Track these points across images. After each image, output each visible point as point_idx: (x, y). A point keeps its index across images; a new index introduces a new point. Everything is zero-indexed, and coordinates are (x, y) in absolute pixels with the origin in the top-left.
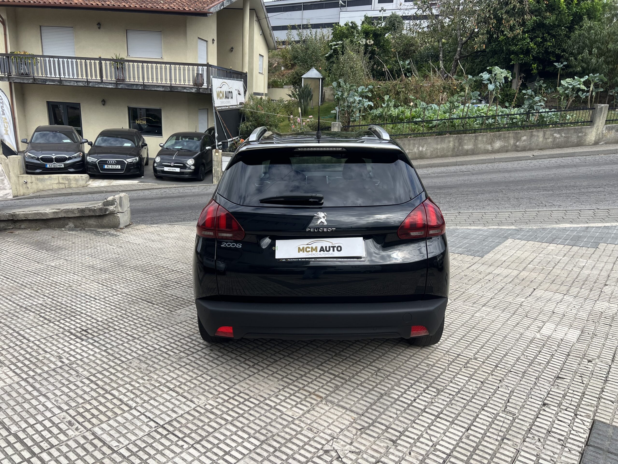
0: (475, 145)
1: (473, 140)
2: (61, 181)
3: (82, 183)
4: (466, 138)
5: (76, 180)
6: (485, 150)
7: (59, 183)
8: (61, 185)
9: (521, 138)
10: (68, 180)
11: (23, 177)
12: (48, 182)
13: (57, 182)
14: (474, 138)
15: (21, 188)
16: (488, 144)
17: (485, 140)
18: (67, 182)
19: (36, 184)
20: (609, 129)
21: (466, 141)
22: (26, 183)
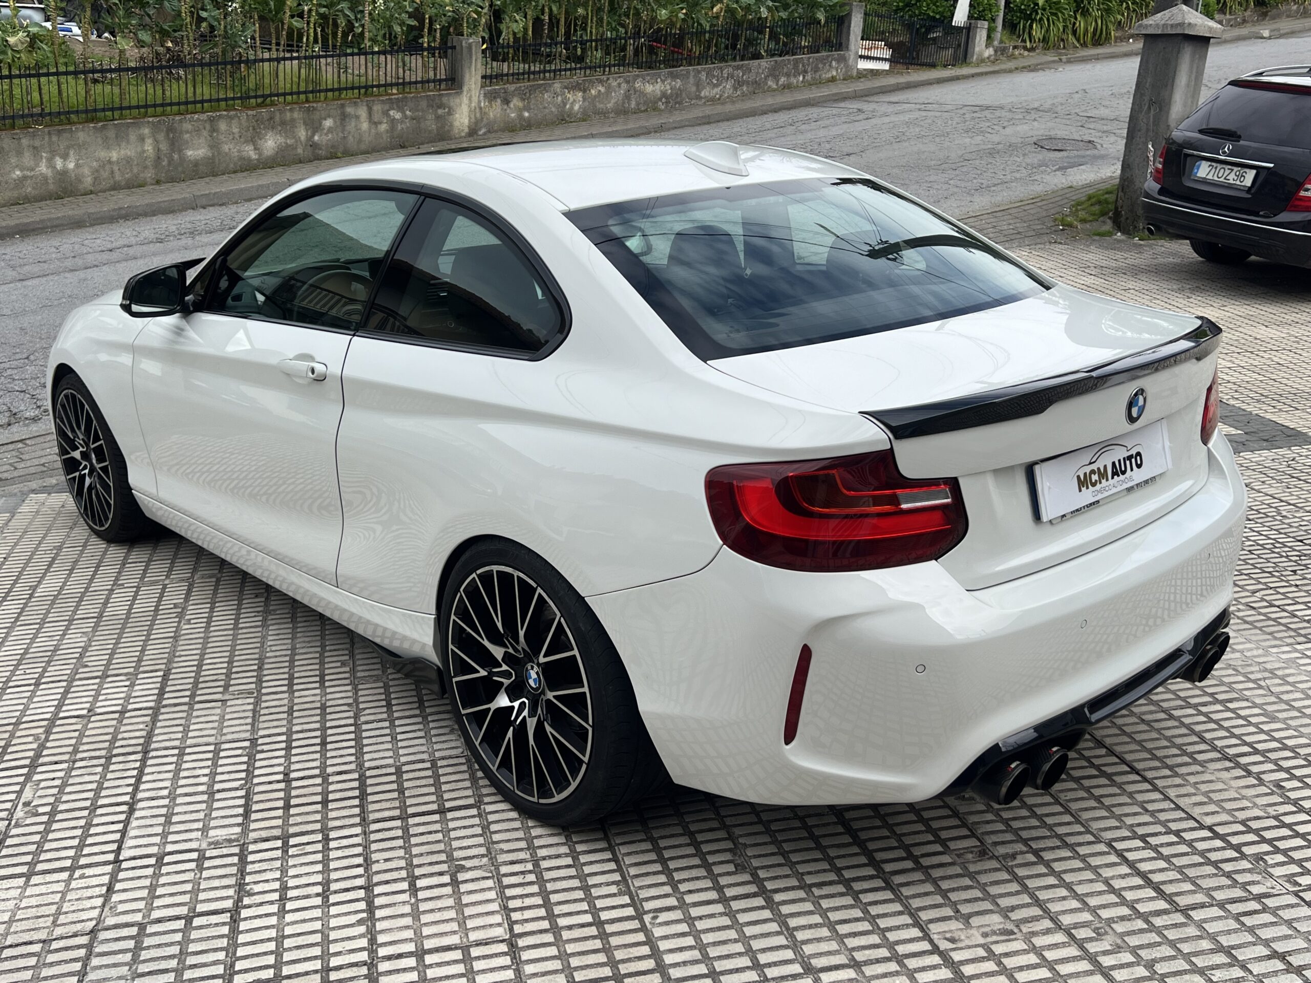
0: (214, 146)
1: (205, 133)
4: (187, 126)
6: (241, 158)
9: (320, 124)
14: (208, 126)
16: (246, 142)
17: (236, 130)
20: (491, 97)
21: (187, 136)
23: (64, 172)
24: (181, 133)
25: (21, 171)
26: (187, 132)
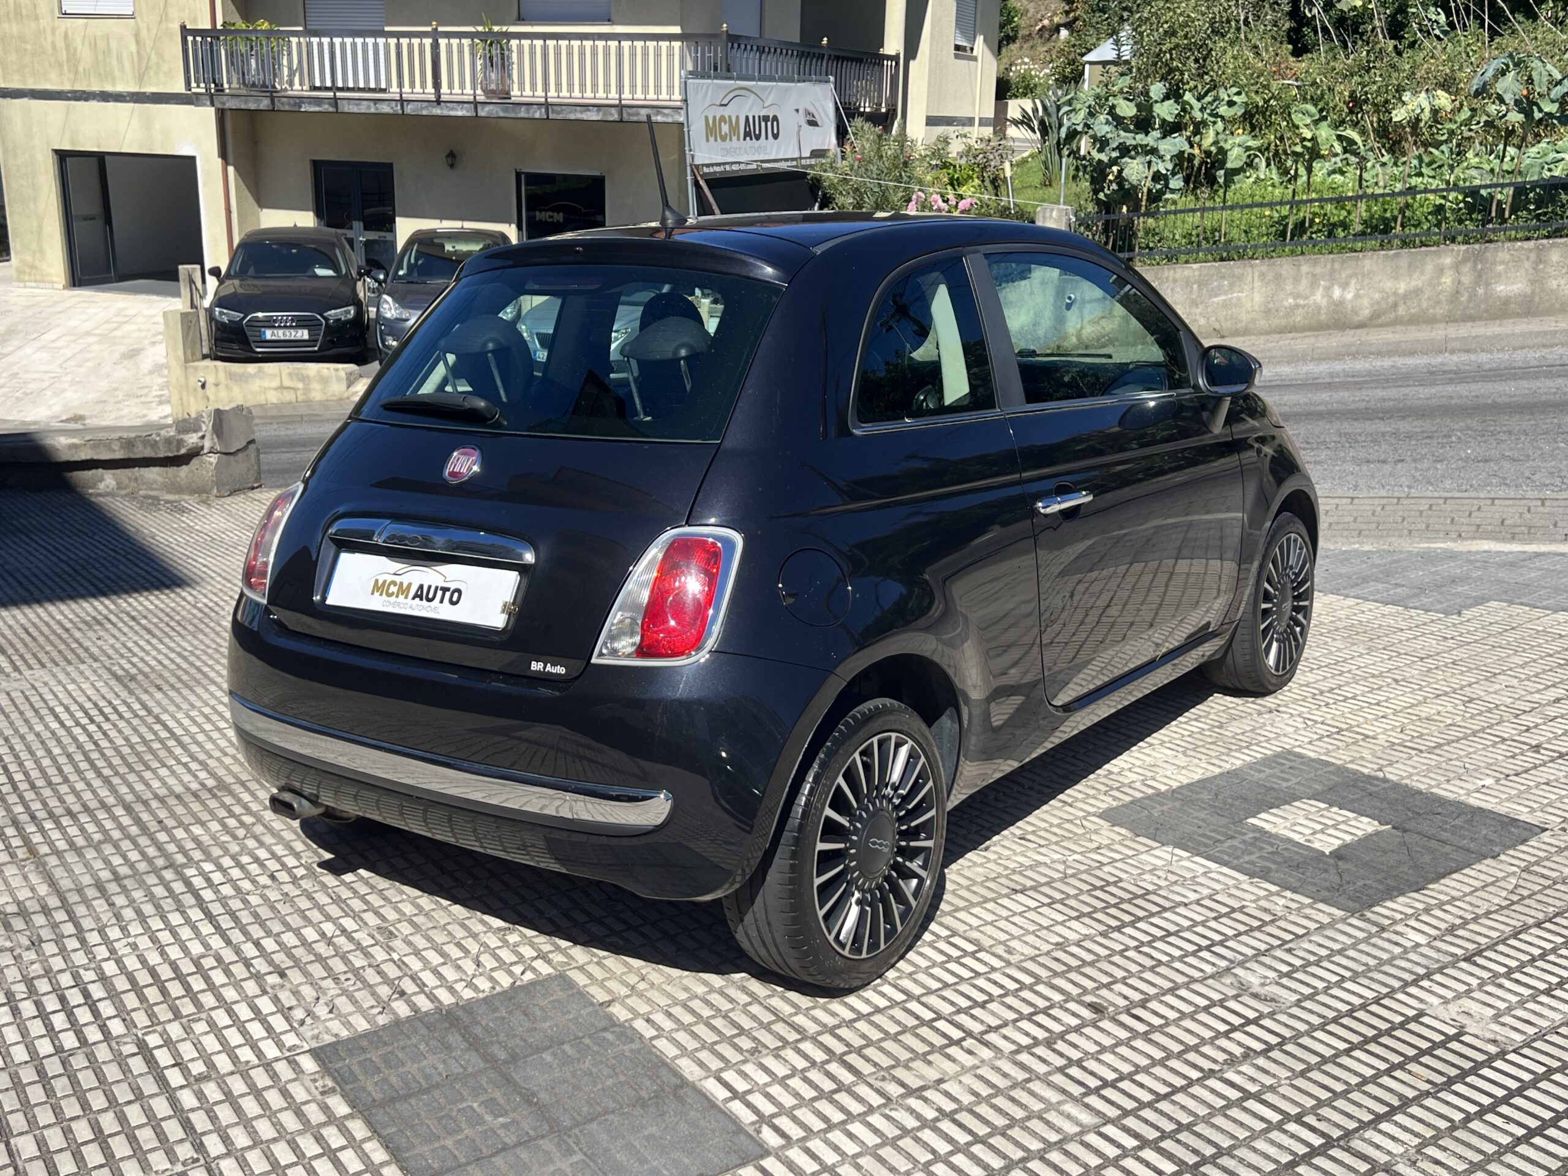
1: (1527, 265)
5: (324, 380)
7: (282, 387)
8: (285, 392)
10: (304, 379)
11: (196, 369)
12: (256, 385)
13: (275, 383)
15: (192, 400)
18: (300, 385)
19: (228, 388)
21: (1500, 268)
22: (203, 386)
23: (1341, 302)
24: (1494, 263)
25: (1295, 298)
26: (1501, 263)
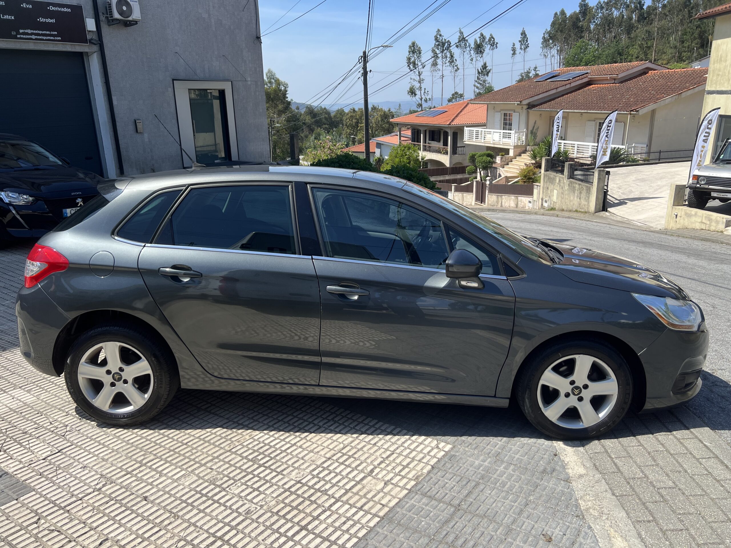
2: (704, 221)
3: (721, 227)
5: (717, 222)
7: (702, 222)
8: (702, 224)
10: (710, 220)
11: (676, 208)
12: (693, 219)
13: (700, 220)
15: (672, 222)
18: (708, 223)
19: (684, 219)
22: (676, 216)
